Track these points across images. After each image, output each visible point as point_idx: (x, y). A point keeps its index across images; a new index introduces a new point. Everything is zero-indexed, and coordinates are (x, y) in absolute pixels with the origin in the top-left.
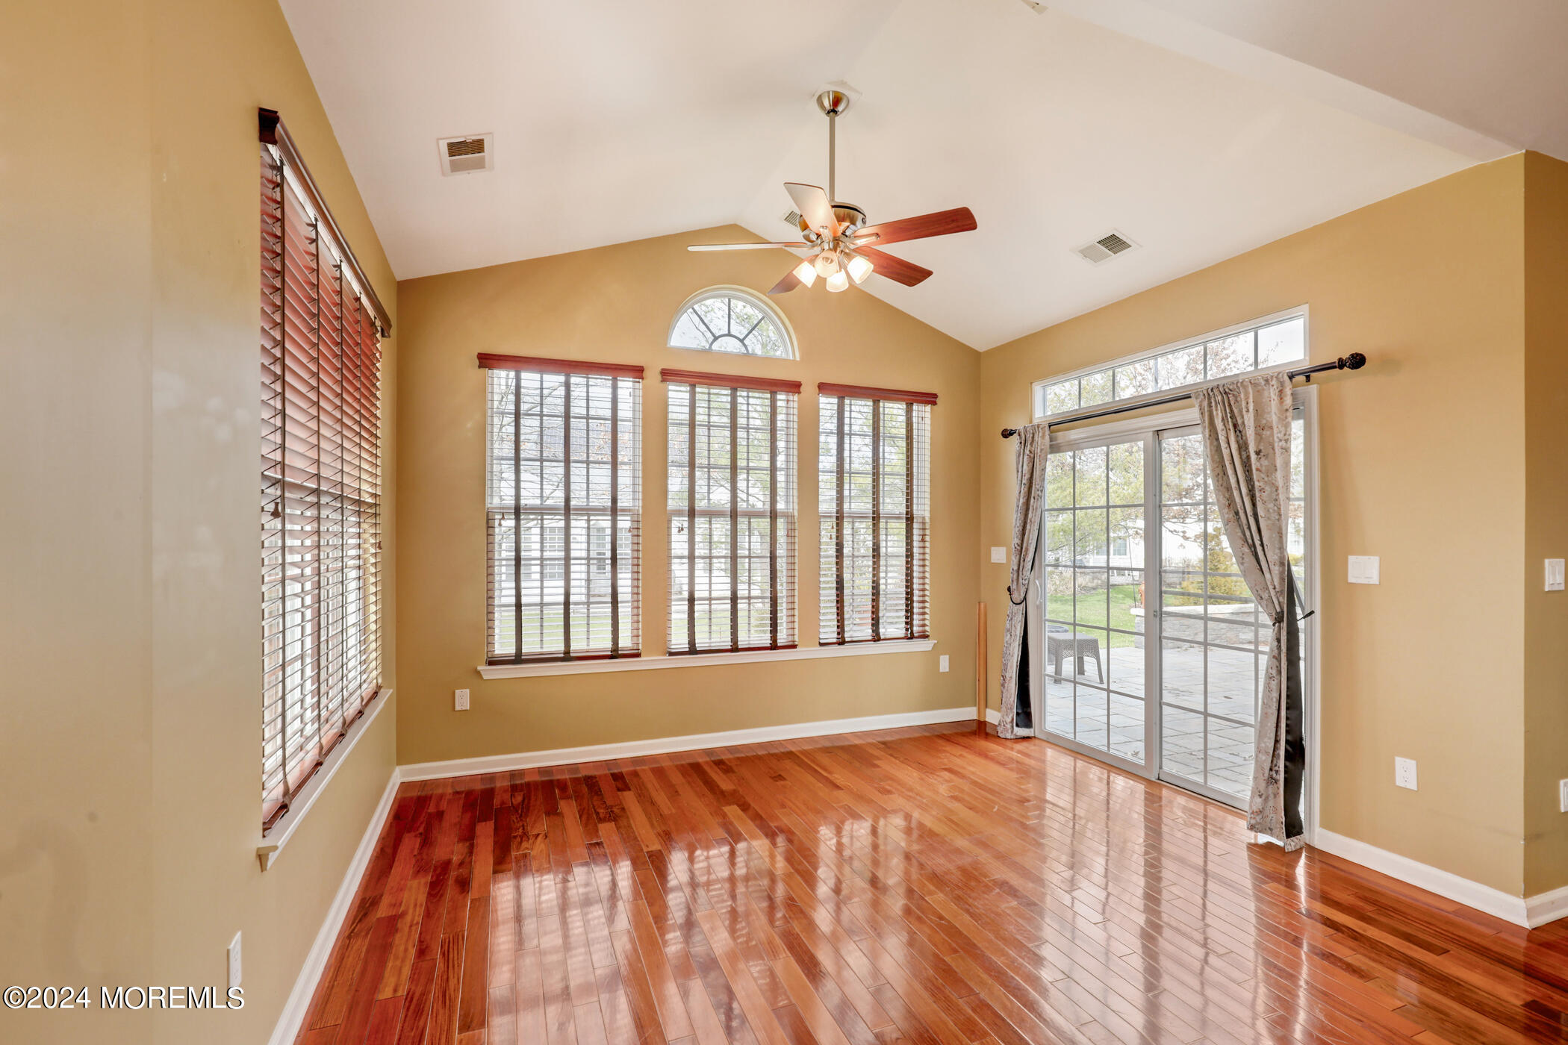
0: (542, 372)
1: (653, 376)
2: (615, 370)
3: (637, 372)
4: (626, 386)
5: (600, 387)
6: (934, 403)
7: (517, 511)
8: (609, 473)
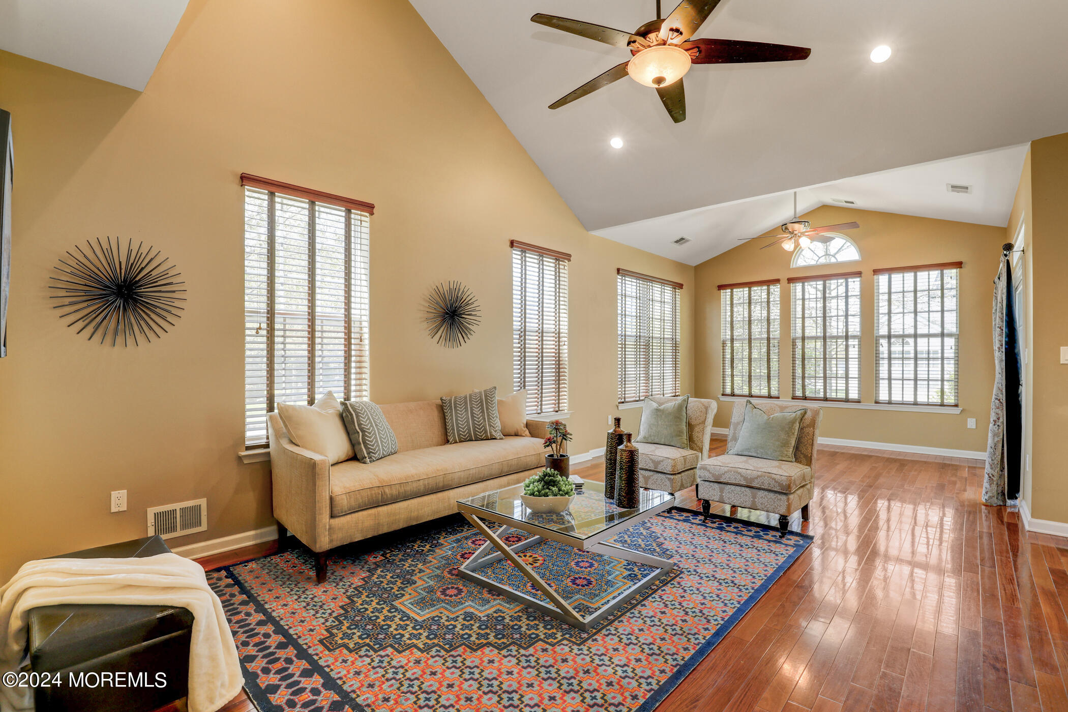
6: (960, 267)
7: (732, 340)
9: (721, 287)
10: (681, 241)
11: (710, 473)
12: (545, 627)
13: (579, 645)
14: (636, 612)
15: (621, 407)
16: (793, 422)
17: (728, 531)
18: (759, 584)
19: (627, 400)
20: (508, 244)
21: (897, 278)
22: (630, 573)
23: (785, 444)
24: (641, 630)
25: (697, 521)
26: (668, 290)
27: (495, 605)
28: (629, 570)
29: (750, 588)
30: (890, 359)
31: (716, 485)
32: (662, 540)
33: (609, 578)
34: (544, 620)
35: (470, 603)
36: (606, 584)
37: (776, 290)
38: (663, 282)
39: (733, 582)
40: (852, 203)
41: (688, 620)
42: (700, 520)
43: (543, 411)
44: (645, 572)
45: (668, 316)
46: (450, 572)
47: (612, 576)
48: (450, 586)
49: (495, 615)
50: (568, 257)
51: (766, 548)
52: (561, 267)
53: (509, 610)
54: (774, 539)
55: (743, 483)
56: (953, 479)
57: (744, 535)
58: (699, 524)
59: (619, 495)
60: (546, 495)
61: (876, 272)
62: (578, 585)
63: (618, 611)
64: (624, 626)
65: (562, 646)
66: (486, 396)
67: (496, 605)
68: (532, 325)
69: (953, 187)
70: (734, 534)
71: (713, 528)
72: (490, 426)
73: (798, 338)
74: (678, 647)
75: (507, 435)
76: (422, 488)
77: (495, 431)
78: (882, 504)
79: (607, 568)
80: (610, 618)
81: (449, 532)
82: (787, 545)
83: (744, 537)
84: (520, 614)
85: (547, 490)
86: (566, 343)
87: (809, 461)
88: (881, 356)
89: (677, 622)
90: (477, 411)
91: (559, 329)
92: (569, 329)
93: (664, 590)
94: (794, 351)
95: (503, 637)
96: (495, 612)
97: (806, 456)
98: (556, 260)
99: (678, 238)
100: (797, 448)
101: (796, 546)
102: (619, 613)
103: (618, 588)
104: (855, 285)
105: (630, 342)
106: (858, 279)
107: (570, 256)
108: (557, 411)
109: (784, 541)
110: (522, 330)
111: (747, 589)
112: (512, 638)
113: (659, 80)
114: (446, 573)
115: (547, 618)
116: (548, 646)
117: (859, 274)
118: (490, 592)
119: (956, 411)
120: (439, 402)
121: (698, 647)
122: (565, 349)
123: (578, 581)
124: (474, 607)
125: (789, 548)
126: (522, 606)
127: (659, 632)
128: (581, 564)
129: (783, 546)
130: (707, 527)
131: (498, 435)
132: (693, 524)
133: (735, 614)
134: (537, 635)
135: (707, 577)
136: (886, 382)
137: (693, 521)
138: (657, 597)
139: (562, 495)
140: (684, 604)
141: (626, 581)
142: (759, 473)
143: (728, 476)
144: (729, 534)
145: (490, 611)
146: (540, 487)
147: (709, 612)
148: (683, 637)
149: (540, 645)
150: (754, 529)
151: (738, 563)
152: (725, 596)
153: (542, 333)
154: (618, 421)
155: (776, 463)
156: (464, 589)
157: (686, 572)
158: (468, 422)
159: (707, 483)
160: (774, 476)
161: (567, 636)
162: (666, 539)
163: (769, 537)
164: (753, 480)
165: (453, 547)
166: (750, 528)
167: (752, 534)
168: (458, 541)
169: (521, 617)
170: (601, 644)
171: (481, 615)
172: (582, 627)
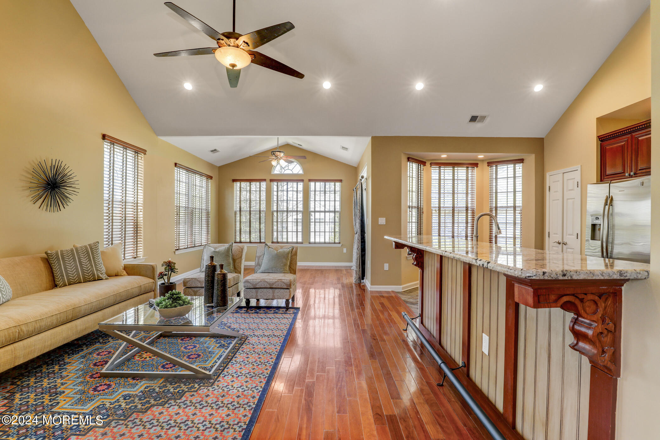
9: (234, 181)
10: (214, 151)
11: (250, 284)
12: (185, 385)
13: (211, 386)
14: (234, 361)
15: (177, 252)
16: (288, 253)
17: (261, 313)
18: (285, 333)
19: (180, 248)
20: (101, 136)
21: (318, 184)
22: (220, 344)
23: (285, 265)
24: (241, 369)
25: (243, 312)
26: (204, 179)
27: (142, 385)
28: (219, 343)
29: (282, 336)
30: (315, 222)
31: (254, 290)
32: (229, 324)
33: (210, 350)
34: (182, 382)
35: (122, 389)
36: (209, 354)
37: (264, 185)
38: (201, 174)
39: (274, 335)
40: (301, 146)
41: (261, 357)
42: (244, 311)
43: (126, 258)
44: (228, 342)
45: (204, 195)
46: (91, 377)
47: (211, 348)
48: (98, 385)
49: (146, 390)
50: (144, 152)
51: (282, 317)
52: (139, 158)
53: (156, 385)
54: (283, 312)
55: (268, 286)
56: (342, 275)
57: (269, 313)
58: (245, 313)
59: (217, 300)
60: (175, 306)
61: (310, 180)
62: (193, 359)
63: (224, 364)
64: (231, 369)
65: (202, 390)
66: (91, 248)
67: (144, 384)
68: (118, 196)
69: (342, 147)
70: (264, 314)
71: (253, 313)
72: (97, 270)
73: (275, 211)
74: (262, 370)
75: (110, 276)
76: (55, 322)
77: (102, 274)
78: (312, 291)
79: (205, 345)
80: (221, 368)
81: (71, 353)
82: (290, 314)
83: (270, 314)
84: (164, 384)
85: (176, 303)
86: (142, 210)
87: (295, 273)
88: (311, 221)
89: (256, 359)
90: (84, 260)
91: (137, 200)
92: (144, 201)
93: (243, 347)
94: (273, 218)
95: (161, 398)
96: (145, 388)
97: (293, 270)
98: (135, 152)
99: (213, 149)
100: (290, 267)
101: (294, 313)
102: (225, 365)
103: (217, 354)
104: (301, 186)
105: (182, 211)
106: (302, 183)
107: (146, 151)
108: (135, 258)
109: (288, 312)
110: (111, 200)
111: (281, 336)
112: (167, 397)
113: (233, 66)
114: (88, 379)
115: (183, 380)
116: (193, 393)
117: (302, 181)
118: (134, 379)
119: (339, 245)
120: (45, 255)
121: (271, 367)
122: (141, 214)
123: (191, 357)
124: (127, 391)
125: (291, 315)
126: (163, 380)
127: (250, 366)
128: (188, 347)
129: (289, 314)
130: (249, 313)
131: (104, 276)
132: (241, 313)
133: (281, 348)
134: (183, 390)
135: (261, 336)
136: (314, 233)
137: (241, 312)
138: (241, 352)
139: (186, 305)
140: (256, 351)
141: (220, 349)
142: (276, 280)
143: (260, 284)
144: (261, 314)
145: (142, 388)
146: (171, 302)
147: (269, 351)
148: (262, 365)
149: (187, 394)
150: (273, 310)
151: (272, 326)
152: (273, 342)
153: (125, 203)
154: (212, 258)
155: (282, 274)
156: (112, 383)
157: (250, 337)
158: (77, 268)
159: (249, 290)
160: (283, 281)
161: (202, 384)
162: (231, 324)
163: (281, 312)
164: (273, 284)
165: (82, 362)
166: (270, 310)
167: (272, 312)
168: (84, 357)
169: (166, 385)
170: (223, 381)
171: (137, 393)
172: (209, 377)
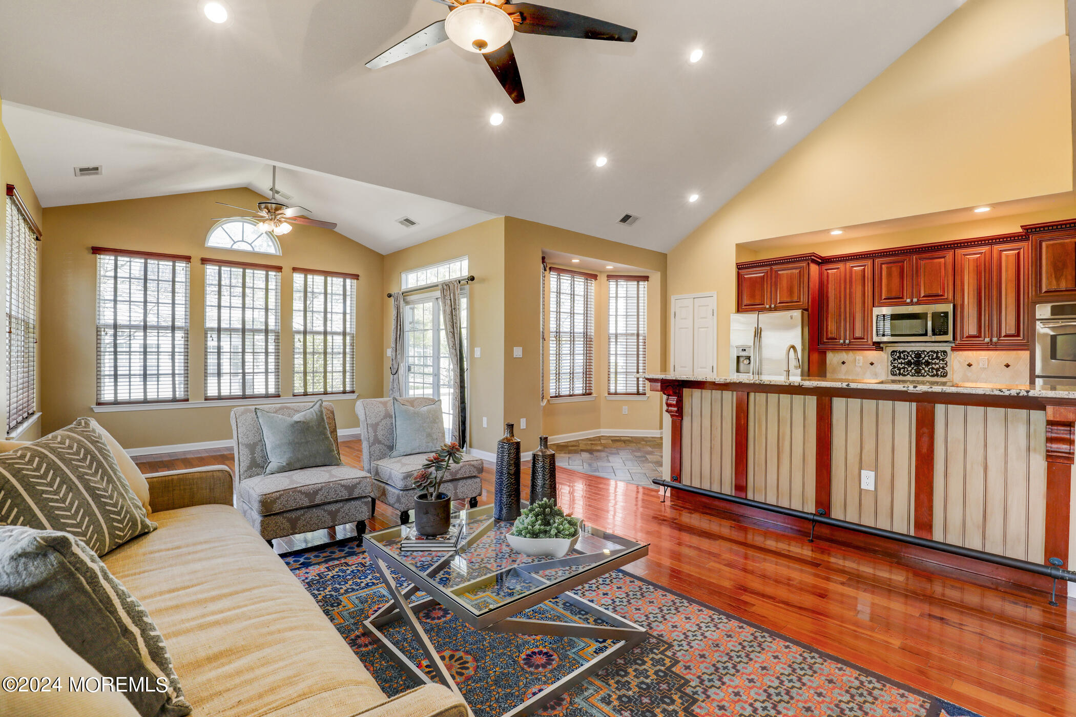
0: (131, 257)
1: (196, 261)
2: (174, 258)
3: (187, 259)
4: (181, 266)
5: (166, 265)
6: (358, 279)
7: (115, 326)
8: (170, 309)
9: (97, 250)
10: (90, 170)
37: (183, 268)
61: (295, 270)
73: (212, 329)
106: (277, 274)
113: (482, 45)
117: (279, 269)
119: (354, 397)
